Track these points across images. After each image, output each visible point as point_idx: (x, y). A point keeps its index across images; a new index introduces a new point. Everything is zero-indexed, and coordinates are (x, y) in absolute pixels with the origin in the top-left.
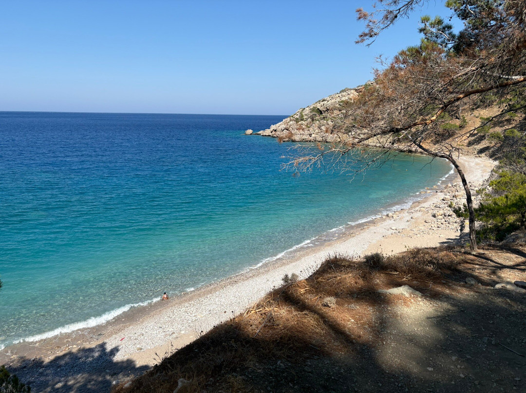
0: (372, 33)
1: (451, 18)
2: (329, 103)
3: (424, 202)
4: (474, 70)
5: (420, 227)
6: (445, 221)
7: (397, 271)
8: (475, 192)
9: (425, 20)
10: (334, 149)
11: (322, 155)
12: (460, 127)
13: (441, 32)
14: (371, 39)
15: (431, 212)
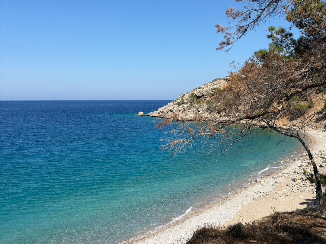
0: (229, 42)
1: (291, 28)
2: (204, 90)
3: (285, 169)
4: (306, 72)
5: (283, 190)
6: (304, 185)
7: (255, 240)
8: (325, 159)
9: (271, 29)
10: (203, 133)
11: (193, 138)
12: (309, 107)
13: (284, 38)
14: (229, 47)
15: (291, 177)
